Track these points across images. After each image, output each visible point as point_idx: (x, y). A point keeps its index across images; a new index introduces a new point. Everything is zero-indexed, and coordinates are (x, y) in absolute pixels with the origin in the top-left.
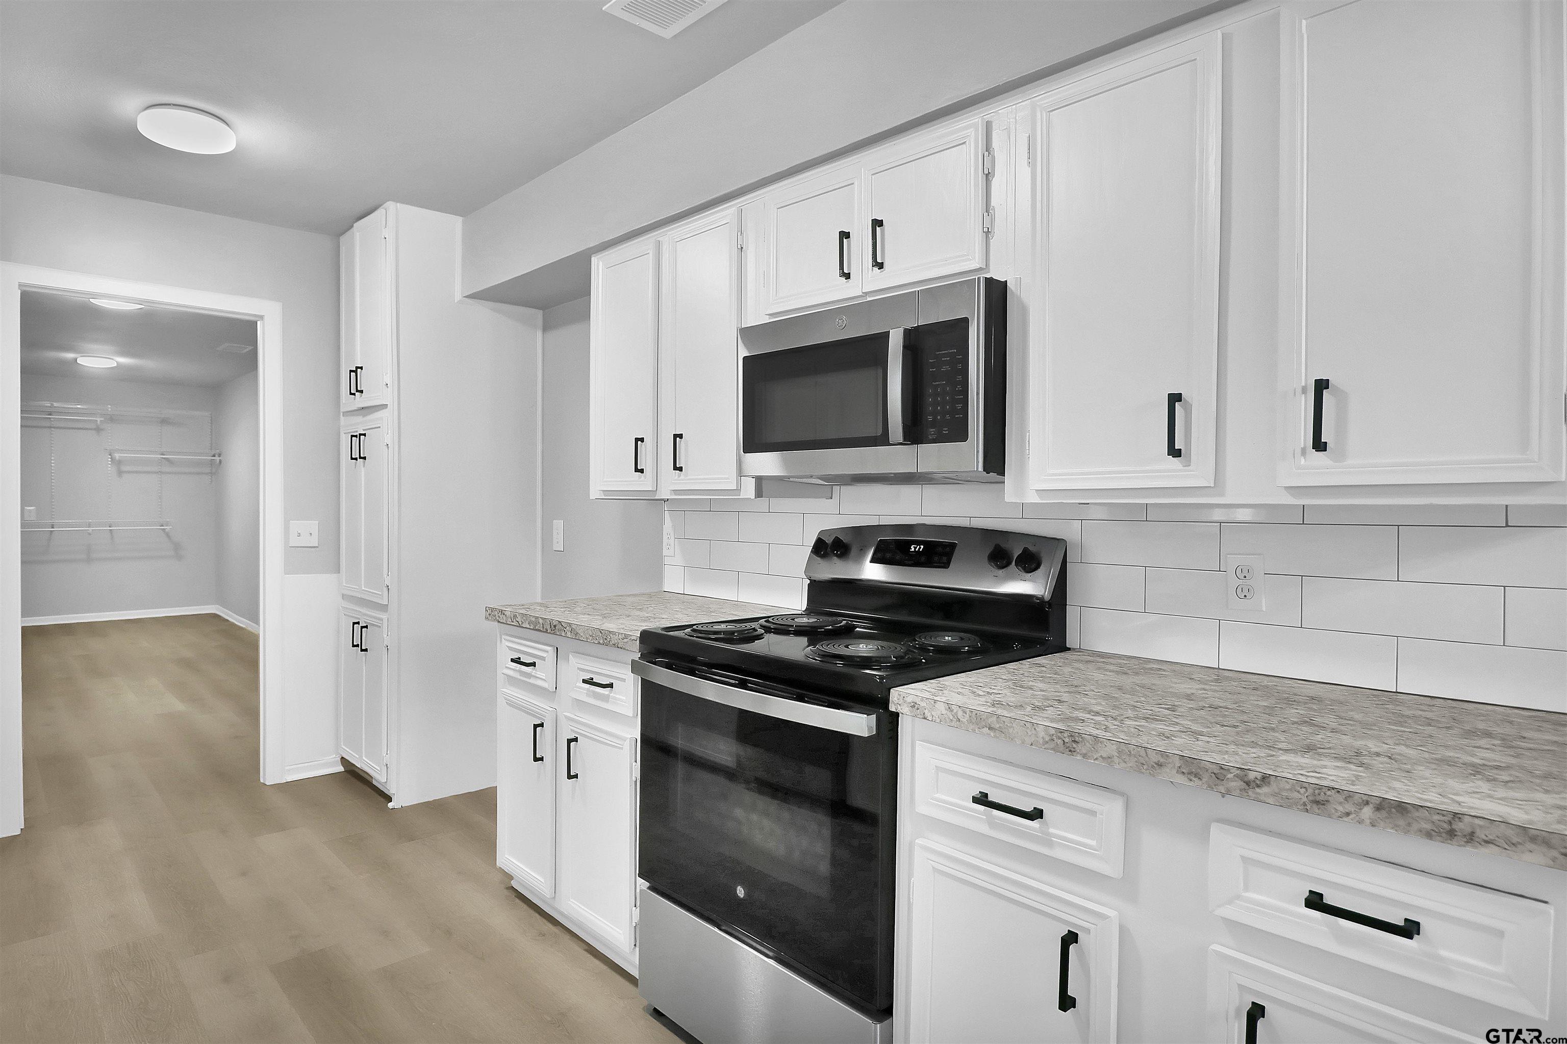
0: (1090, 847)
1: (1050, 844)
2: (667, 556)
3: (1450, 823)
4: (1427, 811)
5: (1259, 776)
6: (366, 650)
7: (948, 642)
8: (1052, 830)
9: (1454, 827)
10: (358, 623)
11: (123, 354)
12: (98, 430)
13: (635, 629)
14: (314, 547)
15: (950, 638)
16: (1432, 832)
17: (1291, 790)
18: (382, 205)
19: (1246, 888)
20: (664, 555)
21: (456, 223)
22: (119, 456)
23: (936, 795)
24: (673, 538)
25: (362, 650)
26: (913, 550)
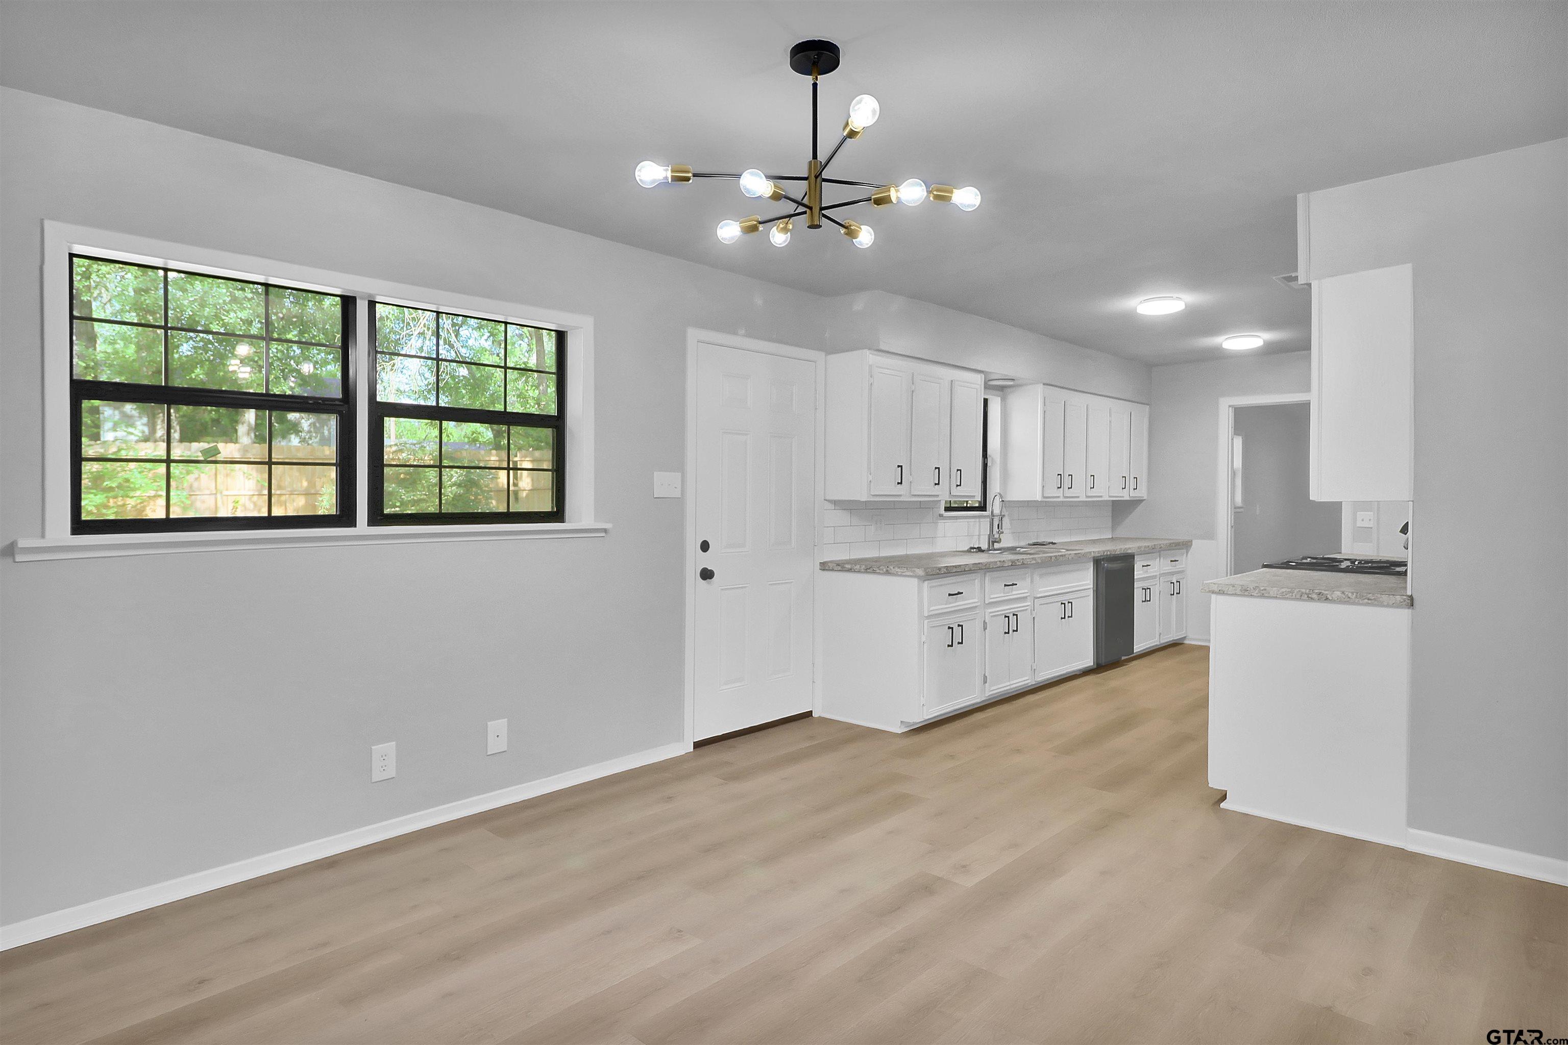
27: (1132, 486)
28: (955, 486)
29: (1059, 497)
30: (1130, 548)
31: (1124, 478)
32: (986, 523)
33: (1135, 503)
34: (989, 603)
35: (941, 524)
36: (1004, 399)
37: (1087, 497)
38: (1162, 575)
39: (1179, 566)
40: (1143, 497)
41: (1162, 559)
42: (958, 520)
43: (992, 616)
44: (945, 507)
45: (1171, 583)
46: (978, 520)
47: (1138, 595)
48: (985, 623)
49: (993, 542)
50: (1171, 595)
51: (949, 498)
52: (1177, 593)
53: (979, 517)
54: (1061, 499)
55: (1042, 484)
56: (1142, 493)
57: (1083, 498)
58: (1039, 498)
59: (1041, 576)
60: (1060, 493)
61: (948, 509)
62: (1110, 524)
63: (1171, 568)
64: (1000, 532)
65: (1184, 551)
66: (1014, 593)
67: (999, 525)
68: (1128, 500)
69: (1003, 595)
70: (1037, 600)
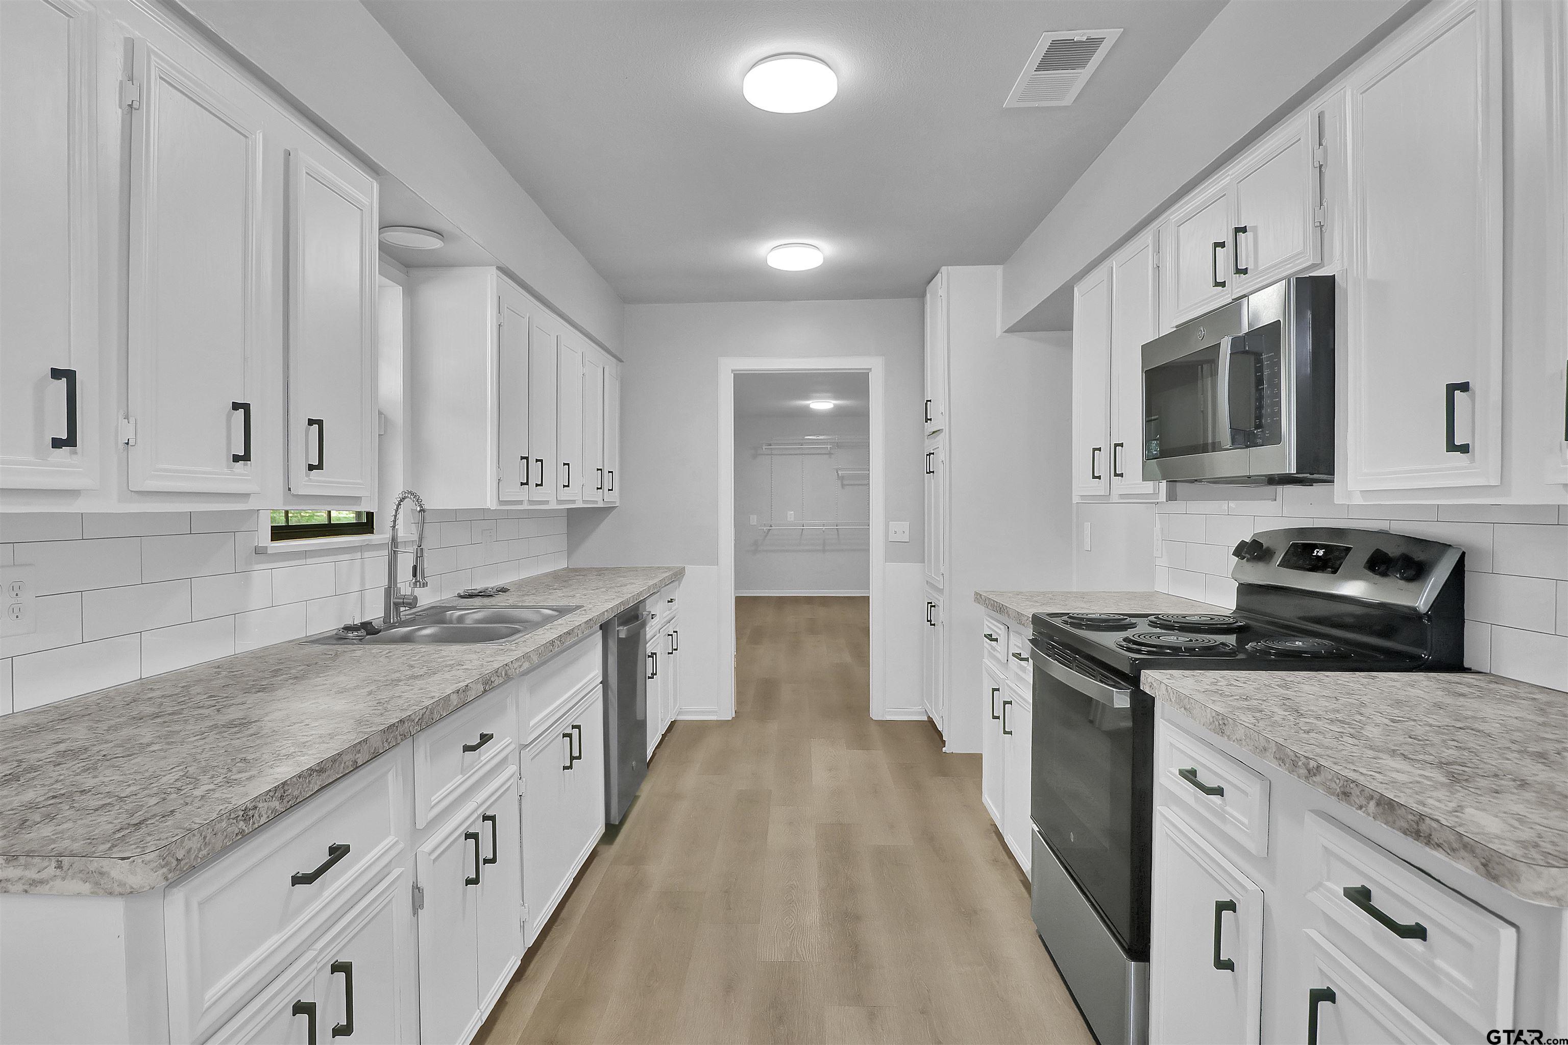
0: (1243, 824)
1: (1224, 820)
2: (1157, 557)
3: (1417, 823)
4: (1405, 809)
5: (1315, 764)
6: (934, 625)
7: (1299, 647)
8: (1228, 808)
9: (1420, 828)
10: (931, 603)
11: (836, 398)
12: (830, 454)
13: (1029, 612)
14: (906, 542)
15: (1301, 643)
16: (1407, 831)
17: (1331, 780)
18: (938, 271)
19: (1329, 879)
20: (1155, 555)
21: (999, 270)
22: (841, 474)
23: (1171, 769)
24: (1160, 539)
25: (931, 625)
26: (1315, 554)
27: (607, 485)
28: (304, 468)
29: (521, 502)
31: (599, 471)
32: (377, 564)
34: (427, 826)
35: (261, 574)
36: (410, 293)
37: (563, 502)
38: (662, 626)
39: (674, 607)
40: (612, 502)
41: (662, 600)
42: (309, 561)
43: (435, 860)
44: (273, 528)
45: (669, 635)
46: (358, 555)
48: (417, 891)
49: (398, 604)
50: (669, 653)
51: (284, 504)
52: (675, 649)
53: (361, 548)
54: (525, 506)
55: (497, 473)
57: (559, 504)
58: (491, 503)
60: (523, 494)
61: (280, 533)
62: (564, 546)
63: (668, 612)
64: (418, 583)
65: (677, 583)
66: (484, 758)
67: (415, 568)
68: (602, 506)
69: (459, 778)
70: (527, 750)
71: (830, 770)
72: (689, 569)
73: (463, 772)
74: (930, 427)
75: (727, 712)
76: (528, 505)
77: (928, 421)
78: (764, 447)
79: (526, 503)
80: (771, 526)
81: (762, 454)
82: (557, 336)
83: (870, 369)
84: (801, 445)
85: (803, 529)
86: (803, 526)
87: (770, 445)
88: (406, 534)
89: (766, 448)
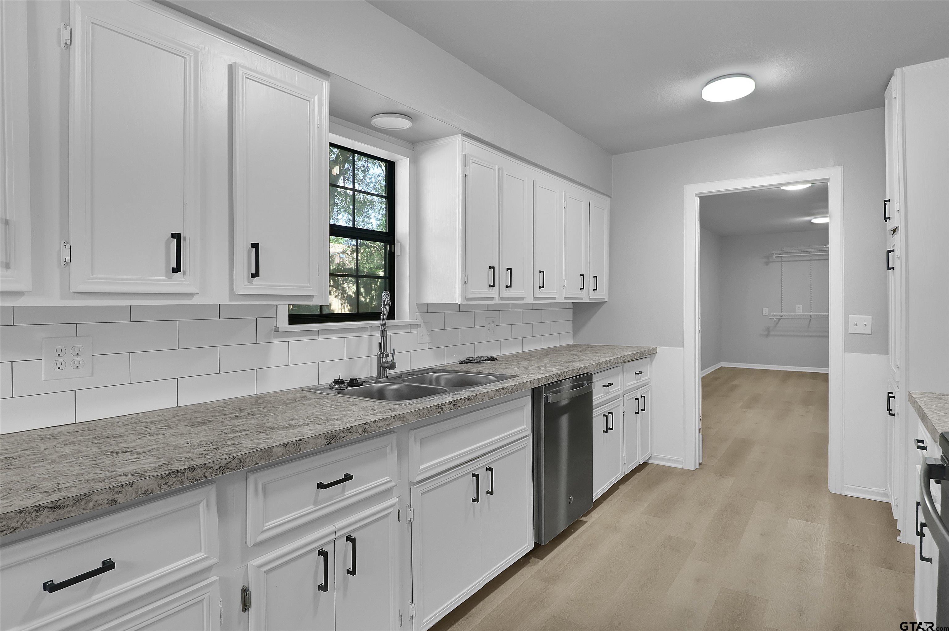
27: (593, 286)
28: (246, 276)
29: (492, 299)
30: (586, 367)
31: (582, 276)
32: (373, 340)
33: (595, 306)
34: (257, 545)
35: (279, 345)
36: (415, 162)
37: (536, 298)
38: (625, 392)
39: (644, 378)
40: (604, 299)
41: (625, 374)
43: (267, 572)
44: (290, 316)
45: (636, 399)
46: (367, 333)
47: (598, 424)
49: (385, 368)
50: (636, 413)
52: (642, 410)
54: (496, 302)
55: (463, 279)
56: (603, 294)
57: (530, 300)
58: (458, 299)
59: (422, 441)
60: (493, 293)
61: (294, 319)
62: (571, 329)
63: (635, 382)
64: (382, 354)
65: (649, 359)
66: (348, 493)
67: (380, 344)
68: (589, 301)
69: (311, 508)
70: (415, 487)
71: (763, 535)
72: (660, 349)
73: (315, 503)
74: (890, 225)
75: (691, 463)
76: (499, 301)
77: (888, 220)
78: (774, 256)
79: (497, 299)
80: (781, 317)
81: (773, 262)
82: (534, 181)
83: (829, 179)
84: (809, 253)
85: (810, 319)
86: (811, 317)
87: (781, 254)
88: (411, 320)
89: (776, 257)
